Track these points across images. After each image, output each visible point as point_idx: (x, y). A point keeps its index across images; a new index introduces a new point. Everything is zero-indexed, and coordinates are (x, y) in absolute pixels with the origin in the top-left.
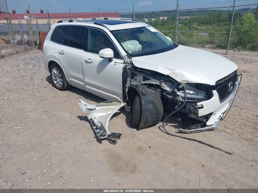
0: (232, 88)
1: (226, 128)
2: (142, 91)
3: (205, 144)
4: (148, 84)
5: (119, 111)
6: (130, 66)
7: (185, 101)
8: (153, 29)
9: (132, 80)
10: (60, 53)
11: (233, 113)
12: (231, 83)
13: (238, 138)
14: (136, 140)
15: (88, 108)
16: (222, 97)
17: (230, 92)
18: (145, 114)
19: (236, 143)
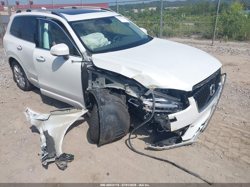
0: (214, 92)
1: (207, 141)
2: (100, 100)
3: (179, 167)
4: (111, 88)
5: (83, 118)
6: (90, 65)
7: (153, 111)
8: (123, 20)
9: (93, 82)
10: (18, 49)
11: (216, 118)
12: (213, 86)
13: (221, 156)
14: (93, 162)
15: (38, 118)
16: (201, 105)
17: (212, 96)
18: (105, 128)
19: (218, 165)
